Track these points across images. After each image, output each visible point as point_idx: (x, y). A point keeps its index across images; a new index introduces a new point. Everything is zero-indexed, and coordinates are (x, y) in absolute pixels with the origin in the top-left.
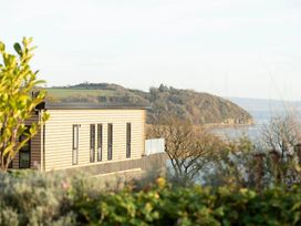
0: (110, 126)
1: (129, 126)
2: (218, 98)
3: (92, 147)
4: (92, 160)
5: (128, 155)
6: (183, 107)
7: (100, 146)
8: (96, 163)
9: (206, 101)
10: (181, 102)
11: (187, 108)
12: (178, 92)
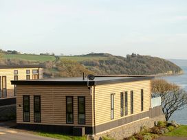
0: (132, 92)
1: (142, 91)
2: (164, 60)
3: (122, 107)
4: (122, 115)
5: (142, 109)
6: (145, 65)
7: (126, 106)
8: (124, 117)
9: (157, 61)
10: (143, 63)
11: (147, 66)
12: (142, 57)
